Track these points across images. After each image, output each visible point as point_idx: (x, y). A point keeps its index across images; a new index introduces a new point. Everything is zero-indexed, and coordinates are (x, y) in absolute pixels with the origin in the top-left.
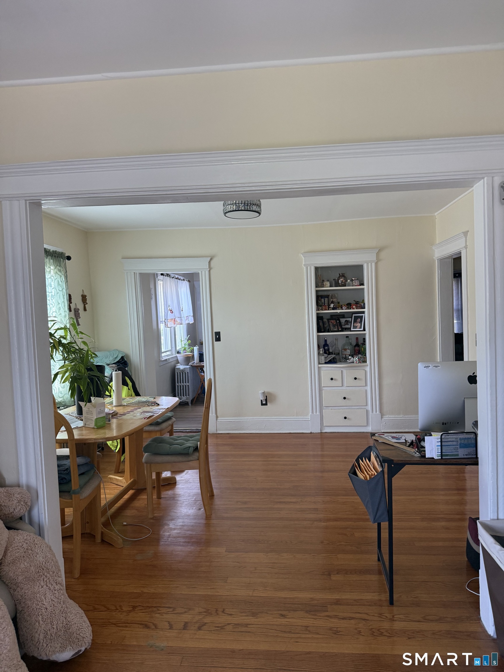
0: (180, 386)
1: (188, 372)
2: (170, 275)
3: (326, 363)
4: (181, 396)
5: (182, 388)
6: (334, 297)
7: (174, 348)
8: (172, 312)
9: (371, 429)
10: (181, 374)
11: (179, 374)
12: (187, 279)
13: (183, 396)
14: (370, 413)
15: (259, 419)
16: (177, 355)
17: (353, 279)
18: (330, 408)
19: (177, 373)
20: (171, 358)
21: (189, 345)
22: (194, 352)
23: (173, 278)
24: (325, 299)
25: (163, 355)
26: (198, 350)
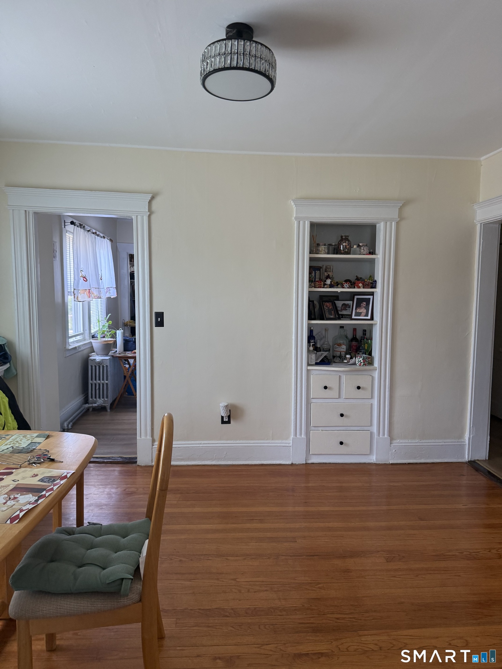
0: (95, 384)
1: (107, 366)
2: (84, 227)
3: (317, 364)
4: (96, 397)
5: (97, 387)
6: (329, 270)
7: (87, 331)
8: (85, 279)
9: (376, 459)
10: (97, 367)
11: (94, 368)
12: (108, 237)
13: (99, 398)
14: (376, 437)
15: (217, 444)
16: (92, 341)
17: (361, 244)
18: (320, 429)
19: (92, 366)
20: (82, 345)
21: (109, 327)
22: (117, 338)
23: (88, 231)
24: (316, 271)
25: (71, 340)
26: (122, 335)
